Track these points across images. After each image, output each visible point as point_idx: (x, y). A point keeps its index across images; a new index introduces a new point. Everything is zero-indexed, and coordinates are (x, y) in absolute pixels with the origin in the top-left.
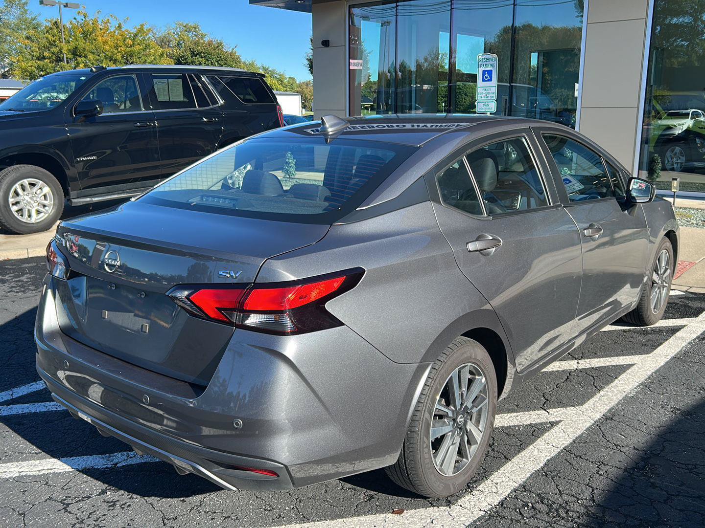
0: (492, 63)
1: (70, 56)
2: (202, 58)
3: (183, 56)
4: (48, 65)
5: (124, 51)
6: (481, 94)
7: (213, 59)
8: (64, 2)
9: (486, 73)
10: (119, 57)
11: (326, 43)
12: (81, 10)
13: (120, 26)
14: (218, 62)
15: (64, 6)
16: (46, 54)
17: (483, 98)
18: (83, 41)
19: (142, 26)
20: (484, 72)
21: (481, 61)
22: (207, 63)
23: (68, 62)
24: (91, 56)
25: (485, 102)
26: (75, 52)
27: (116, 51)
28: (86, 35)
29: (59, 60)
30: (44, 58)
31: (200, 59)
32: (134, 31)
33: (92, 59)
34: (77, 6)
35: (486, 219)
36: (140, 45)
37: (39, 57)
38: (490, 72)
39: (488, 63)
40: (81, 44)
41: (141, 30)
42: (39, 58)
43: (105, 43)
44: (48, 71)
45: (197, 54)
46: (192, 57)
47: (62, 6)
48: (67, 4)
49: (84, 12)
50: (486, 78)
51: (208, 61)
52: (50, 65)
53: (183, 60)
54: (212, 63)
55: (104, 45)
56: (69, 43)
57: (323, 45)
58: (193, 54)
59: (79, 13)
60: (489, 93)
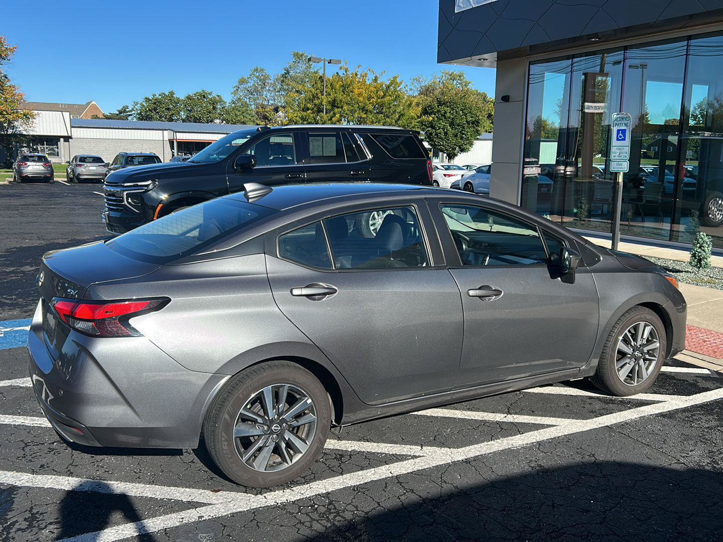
0: (626, 122)
1: (329, 107)
2: (448, 107)
3: (430, 106)
4: (310, 116)
5: (376, 102)
6: (616, 153)
7: (458, 108)
8: (329, 59)
9: (620, 132)
10: (370, 107)
11: (506, 99)
12: (343, 64)
13: (376, 80)
14: (462, 111)
15: (329, 63)
16: (309, 106)
17: (616, 158)
18: (342, 93)
19: (395, 78)
20: (618, 131)
21: (616, 120)
22: (452, 112)
23: (326, 113)
24: (345, 108)
25: (619, 161)
26: (334, 104)
27: (368, 102)
28: (345, 88)
29: (320, 111)
30: (308, 109)
31: (446, 108)
32: (388, 83)
33: (346, 109)
34: (339, 62)
35: (334, 272)
36: (391, 96)
37: (304, 108)
38: (624, 132)
39: (621, 122)
40: (340, 96)
41: (393, 82)
42: (303, 110)
43: (360, 95)
44: (309, 120)
45: (444, 104)
46: (438, 106)
47: (327, 62)
48: (330, 60)
49: (345, 67)
50: (620, 137)
51: (453, 110)
52: (312, 115)
53: (429, 110)
54: (456, 112)
55: (359, 97)
56: (330, 95)
57: (503, 100)
58: (440, 103)
59: (341, 68)
60: (622, 153)
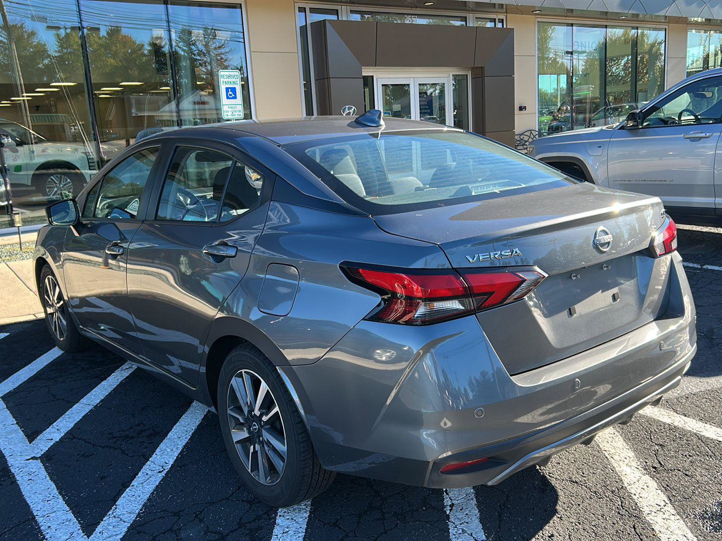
9: (230, 90)
50: (231, 95)
60: (235, 111)
